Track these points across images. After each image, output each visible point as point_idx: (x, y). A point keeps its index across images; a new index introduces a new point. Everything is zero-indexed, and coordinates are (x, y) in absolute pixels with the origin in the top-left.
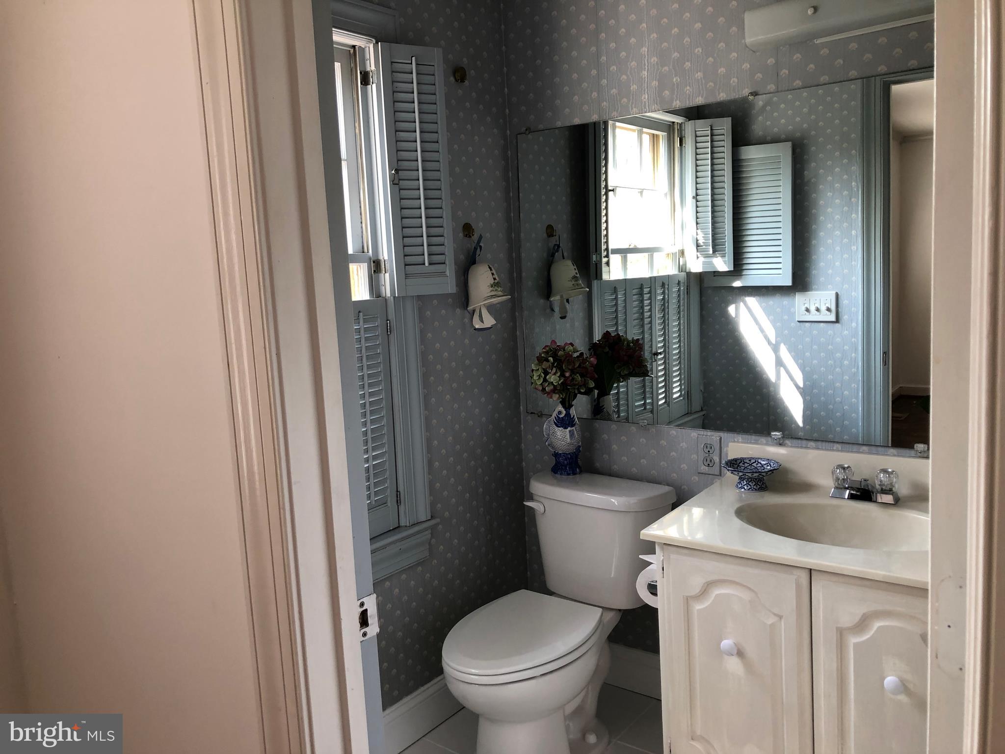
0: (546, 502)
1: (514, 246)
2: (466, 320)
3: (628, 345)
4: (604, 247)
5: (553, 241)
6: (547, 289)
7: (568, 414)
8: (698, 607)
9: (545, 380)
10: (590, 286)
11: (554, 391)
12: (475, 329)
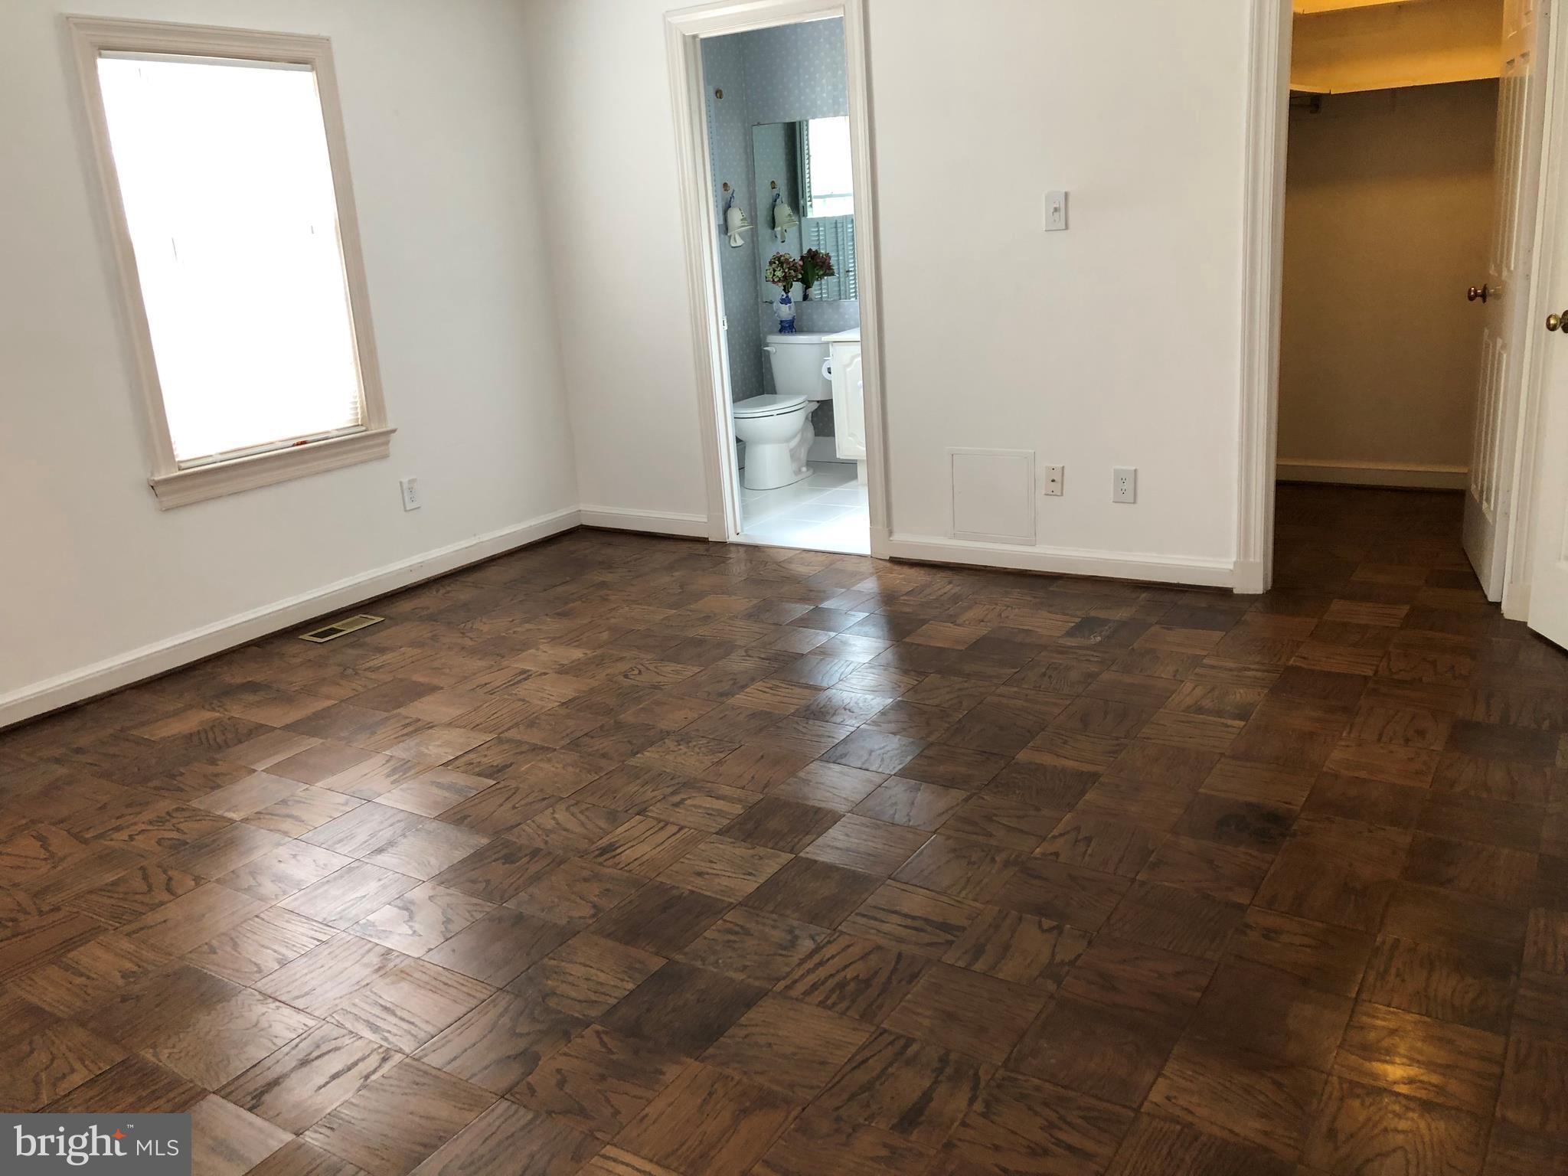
0: (776, 345)
1: (752, 196)
2: (727, 242)
3: (823, 257)
4: (808, 195)
5: (775, 191)
6: (773, 223)
7: (787, 297)
8: (848, 370)
9: (774, 275)
10: (800, 221)
11: (779, 281)
12: (733, 247)
